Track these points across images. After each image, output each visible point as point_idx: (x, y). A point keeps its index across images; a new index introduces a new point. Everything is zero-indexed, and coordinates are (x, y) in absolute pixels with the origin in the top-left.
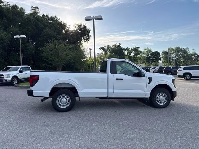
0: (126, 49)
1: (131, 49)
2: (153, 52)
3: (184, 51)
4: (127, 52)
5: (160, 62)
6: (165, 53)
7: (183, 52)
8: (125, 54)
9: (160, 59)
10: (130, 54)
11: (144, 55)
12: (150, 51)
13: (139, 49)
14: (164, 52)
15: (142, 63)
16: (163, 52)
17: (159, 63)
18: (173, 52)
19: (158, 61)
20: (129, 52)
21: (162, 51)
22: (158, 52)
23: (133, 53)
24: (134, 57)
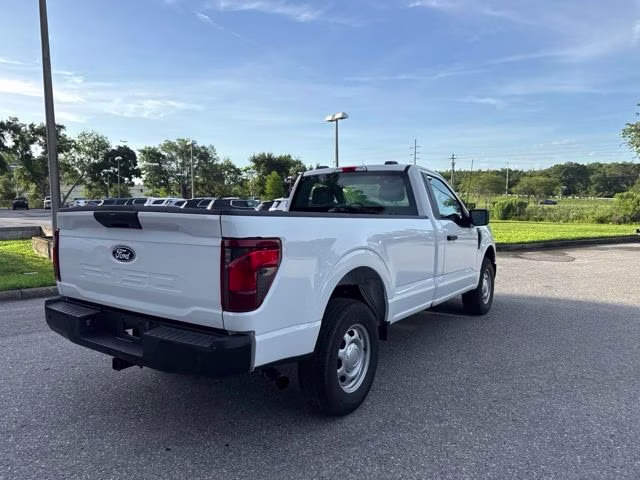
0: (9, 123)
1: (32, 126)
2: (115, 148)
3: (204, 155)
4: (13, 136)
5: (136, 184)
6: (152, 155)
7: (201, 157)
8: (5, 144)
9: (138, 174)
10: (27, 148)
11: (83, 156)
12: (100, 145)
13: (62, 132)
14: (149, 153)
15: (77, 184)
16: (144, 152)
17: (133, 184)
18: (174, 154)
19: (130, 179)
20: (22, 139)
21: (143, 148)
22: (131, 148)
23: (41, 145)
24: (43, 160)
